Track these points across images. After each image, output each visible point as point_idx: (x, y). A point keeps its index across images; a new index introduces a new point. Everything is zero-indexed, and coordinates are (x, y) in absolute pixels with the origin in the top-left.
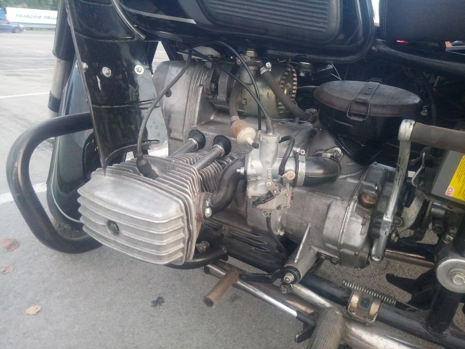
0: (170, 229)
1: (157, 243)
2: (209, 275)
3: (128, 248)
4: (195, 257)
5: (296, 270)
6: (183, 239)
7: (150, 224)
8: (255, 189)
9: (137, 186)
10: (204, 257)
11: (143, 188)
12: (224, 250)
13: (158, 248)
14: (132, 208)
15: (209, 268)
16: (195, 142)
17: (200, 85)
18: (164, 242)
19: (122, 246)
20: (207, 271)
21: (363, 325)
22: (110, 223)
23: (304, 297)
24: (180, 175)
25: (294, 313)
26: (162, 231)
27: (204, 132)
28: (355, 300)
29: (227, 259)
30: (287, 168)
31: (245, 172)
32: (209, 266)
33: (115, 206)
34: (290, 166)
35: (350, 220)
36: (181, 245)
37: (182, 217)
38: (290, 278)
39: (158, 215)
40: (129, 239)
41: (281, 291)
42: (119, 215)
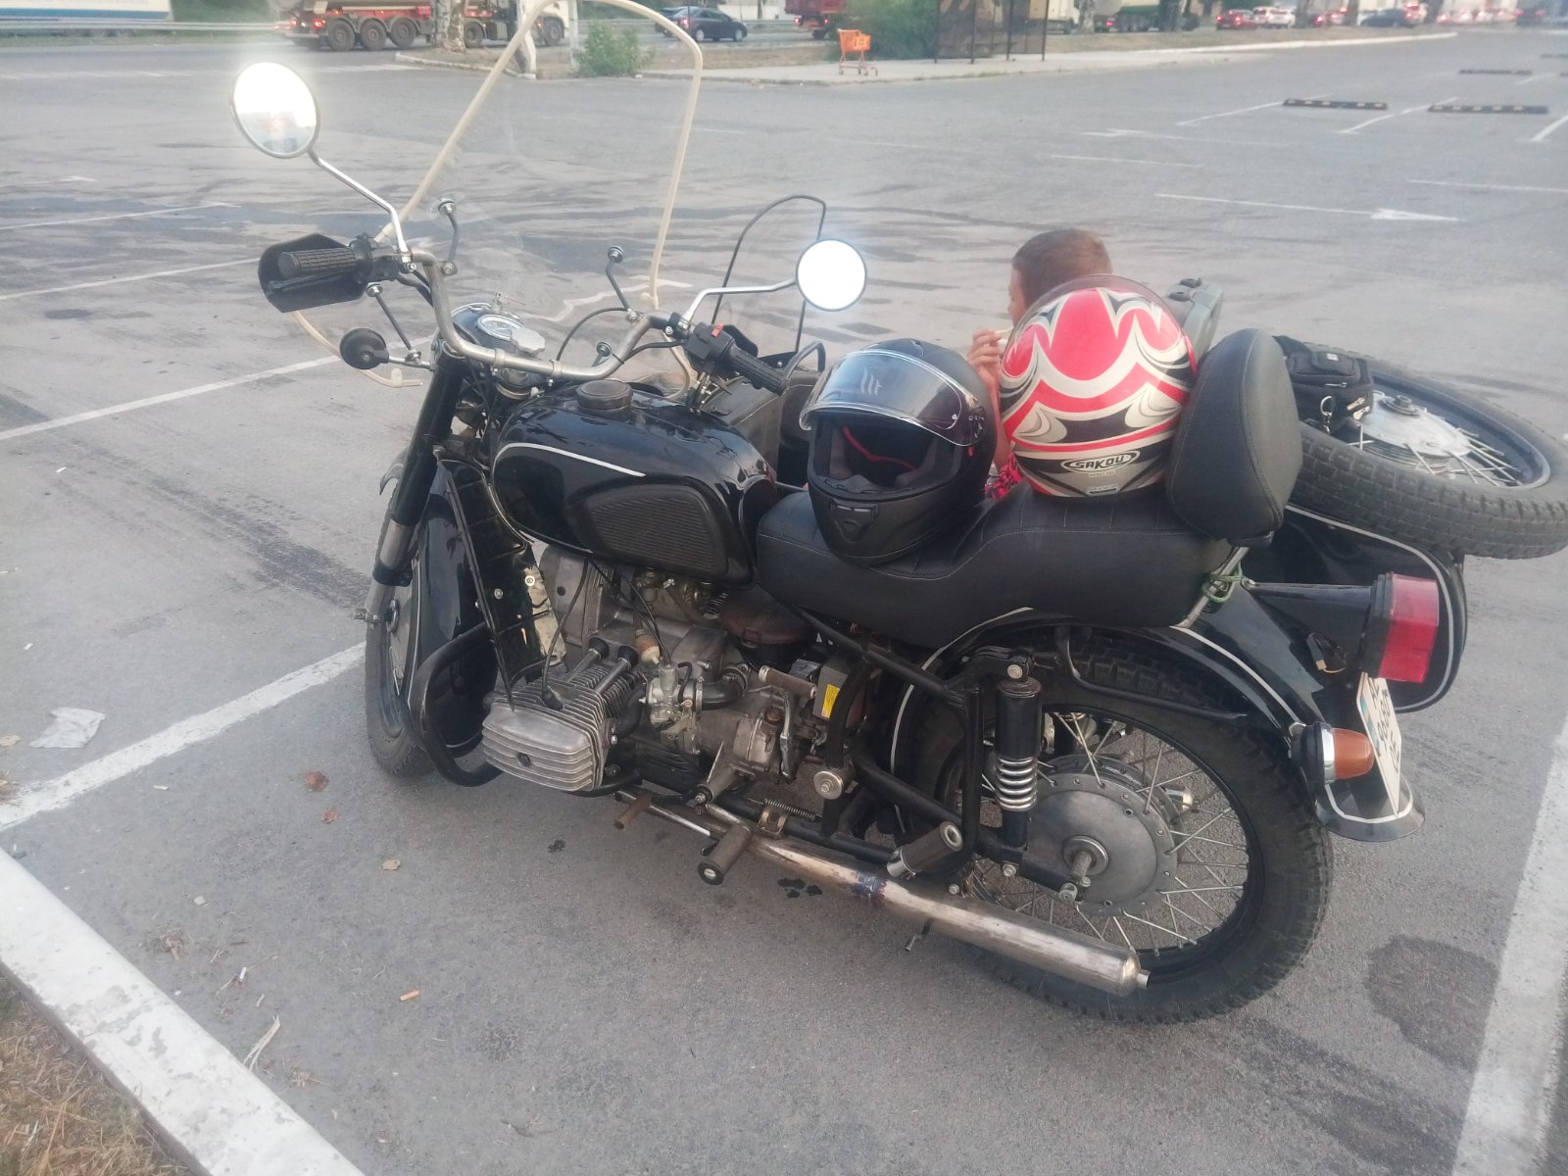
0: (579, 759)
1: (569, 772)
2: (620, 803)
3: (539, 778)
4: (603, 784)
5: (707, 789)
6: (592, 766)
7: (561, 756)
8: (658, 716)
9: (545, 719)
10: (614, 782)
11: (550, 721)
12: (637, 773)
13: (569, 776)
14: (544, 742)
15: (621, 795)
16: (597, 653)
17: (600, 585)
18: (575, 771)
19: (533, 776)
20: (619, 798)
21: (771, 838)
22: (520, 756)
23: (716, 816)
24: (585, 705)
25: (708, 833)
26: (571, 761)
27: (607, 641)
28: (765, 815)
29: (640, 783)
30: (685, 695)
31: (647, 701)
32: (619, 792)
33: (527, 740)
34: (688, 693)
35: (755, 738)
36: (590, 773)
37: (590, 748)
38: (701, 798)
39: (569, 748)
40: (541, 770)
41: (696, 813)
42: (531, 749)
